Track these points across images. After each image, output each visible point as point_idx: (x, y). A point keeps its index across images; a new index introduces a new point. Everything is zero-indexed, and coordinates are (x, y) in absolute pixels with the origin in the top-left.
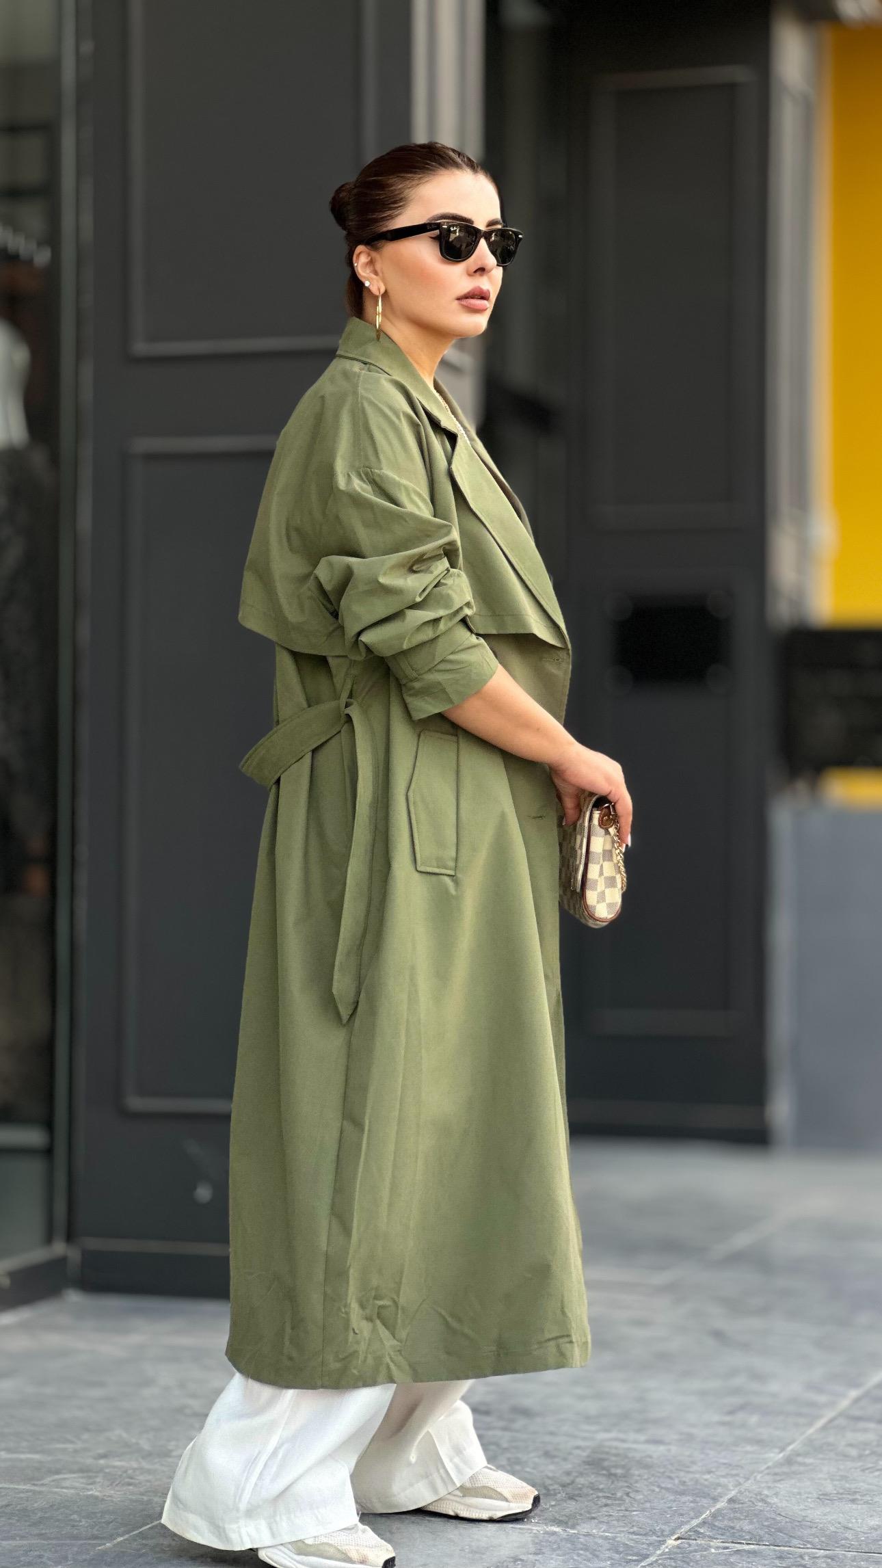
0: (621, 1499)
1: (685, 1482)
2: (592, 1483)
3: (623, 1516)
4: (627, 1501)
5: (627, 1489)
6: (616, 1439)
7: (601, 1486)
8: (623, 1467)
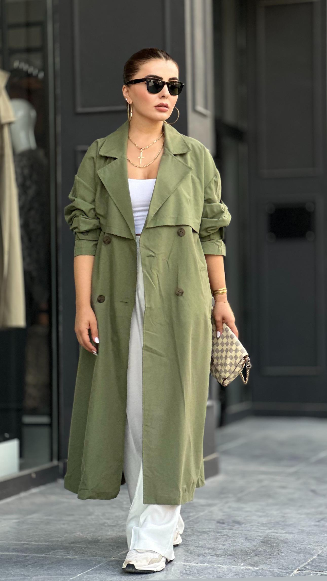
0: (275, 556)
1: (301, 548)
2: (264, 550)
3: (276, 562)
4: (278, 556)
5: (278, 552)
6: (273, 532)
7: (268, 551)
8: (276, 543)
